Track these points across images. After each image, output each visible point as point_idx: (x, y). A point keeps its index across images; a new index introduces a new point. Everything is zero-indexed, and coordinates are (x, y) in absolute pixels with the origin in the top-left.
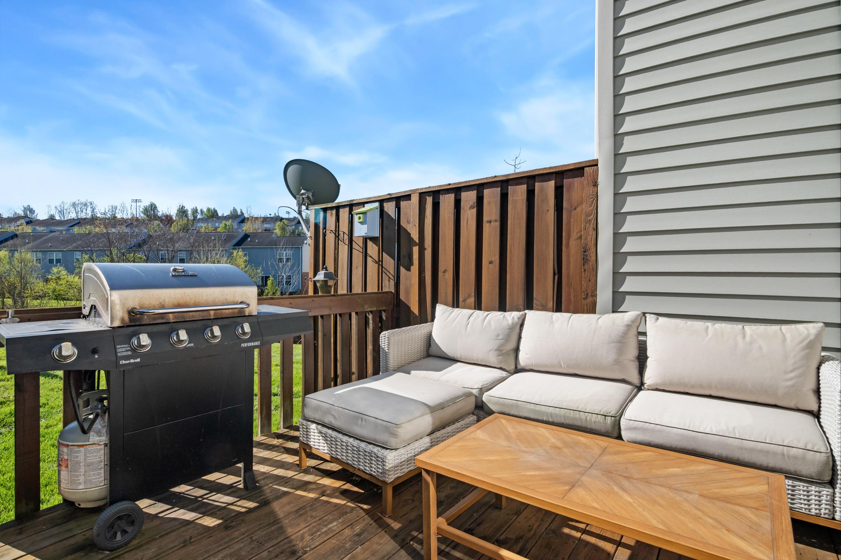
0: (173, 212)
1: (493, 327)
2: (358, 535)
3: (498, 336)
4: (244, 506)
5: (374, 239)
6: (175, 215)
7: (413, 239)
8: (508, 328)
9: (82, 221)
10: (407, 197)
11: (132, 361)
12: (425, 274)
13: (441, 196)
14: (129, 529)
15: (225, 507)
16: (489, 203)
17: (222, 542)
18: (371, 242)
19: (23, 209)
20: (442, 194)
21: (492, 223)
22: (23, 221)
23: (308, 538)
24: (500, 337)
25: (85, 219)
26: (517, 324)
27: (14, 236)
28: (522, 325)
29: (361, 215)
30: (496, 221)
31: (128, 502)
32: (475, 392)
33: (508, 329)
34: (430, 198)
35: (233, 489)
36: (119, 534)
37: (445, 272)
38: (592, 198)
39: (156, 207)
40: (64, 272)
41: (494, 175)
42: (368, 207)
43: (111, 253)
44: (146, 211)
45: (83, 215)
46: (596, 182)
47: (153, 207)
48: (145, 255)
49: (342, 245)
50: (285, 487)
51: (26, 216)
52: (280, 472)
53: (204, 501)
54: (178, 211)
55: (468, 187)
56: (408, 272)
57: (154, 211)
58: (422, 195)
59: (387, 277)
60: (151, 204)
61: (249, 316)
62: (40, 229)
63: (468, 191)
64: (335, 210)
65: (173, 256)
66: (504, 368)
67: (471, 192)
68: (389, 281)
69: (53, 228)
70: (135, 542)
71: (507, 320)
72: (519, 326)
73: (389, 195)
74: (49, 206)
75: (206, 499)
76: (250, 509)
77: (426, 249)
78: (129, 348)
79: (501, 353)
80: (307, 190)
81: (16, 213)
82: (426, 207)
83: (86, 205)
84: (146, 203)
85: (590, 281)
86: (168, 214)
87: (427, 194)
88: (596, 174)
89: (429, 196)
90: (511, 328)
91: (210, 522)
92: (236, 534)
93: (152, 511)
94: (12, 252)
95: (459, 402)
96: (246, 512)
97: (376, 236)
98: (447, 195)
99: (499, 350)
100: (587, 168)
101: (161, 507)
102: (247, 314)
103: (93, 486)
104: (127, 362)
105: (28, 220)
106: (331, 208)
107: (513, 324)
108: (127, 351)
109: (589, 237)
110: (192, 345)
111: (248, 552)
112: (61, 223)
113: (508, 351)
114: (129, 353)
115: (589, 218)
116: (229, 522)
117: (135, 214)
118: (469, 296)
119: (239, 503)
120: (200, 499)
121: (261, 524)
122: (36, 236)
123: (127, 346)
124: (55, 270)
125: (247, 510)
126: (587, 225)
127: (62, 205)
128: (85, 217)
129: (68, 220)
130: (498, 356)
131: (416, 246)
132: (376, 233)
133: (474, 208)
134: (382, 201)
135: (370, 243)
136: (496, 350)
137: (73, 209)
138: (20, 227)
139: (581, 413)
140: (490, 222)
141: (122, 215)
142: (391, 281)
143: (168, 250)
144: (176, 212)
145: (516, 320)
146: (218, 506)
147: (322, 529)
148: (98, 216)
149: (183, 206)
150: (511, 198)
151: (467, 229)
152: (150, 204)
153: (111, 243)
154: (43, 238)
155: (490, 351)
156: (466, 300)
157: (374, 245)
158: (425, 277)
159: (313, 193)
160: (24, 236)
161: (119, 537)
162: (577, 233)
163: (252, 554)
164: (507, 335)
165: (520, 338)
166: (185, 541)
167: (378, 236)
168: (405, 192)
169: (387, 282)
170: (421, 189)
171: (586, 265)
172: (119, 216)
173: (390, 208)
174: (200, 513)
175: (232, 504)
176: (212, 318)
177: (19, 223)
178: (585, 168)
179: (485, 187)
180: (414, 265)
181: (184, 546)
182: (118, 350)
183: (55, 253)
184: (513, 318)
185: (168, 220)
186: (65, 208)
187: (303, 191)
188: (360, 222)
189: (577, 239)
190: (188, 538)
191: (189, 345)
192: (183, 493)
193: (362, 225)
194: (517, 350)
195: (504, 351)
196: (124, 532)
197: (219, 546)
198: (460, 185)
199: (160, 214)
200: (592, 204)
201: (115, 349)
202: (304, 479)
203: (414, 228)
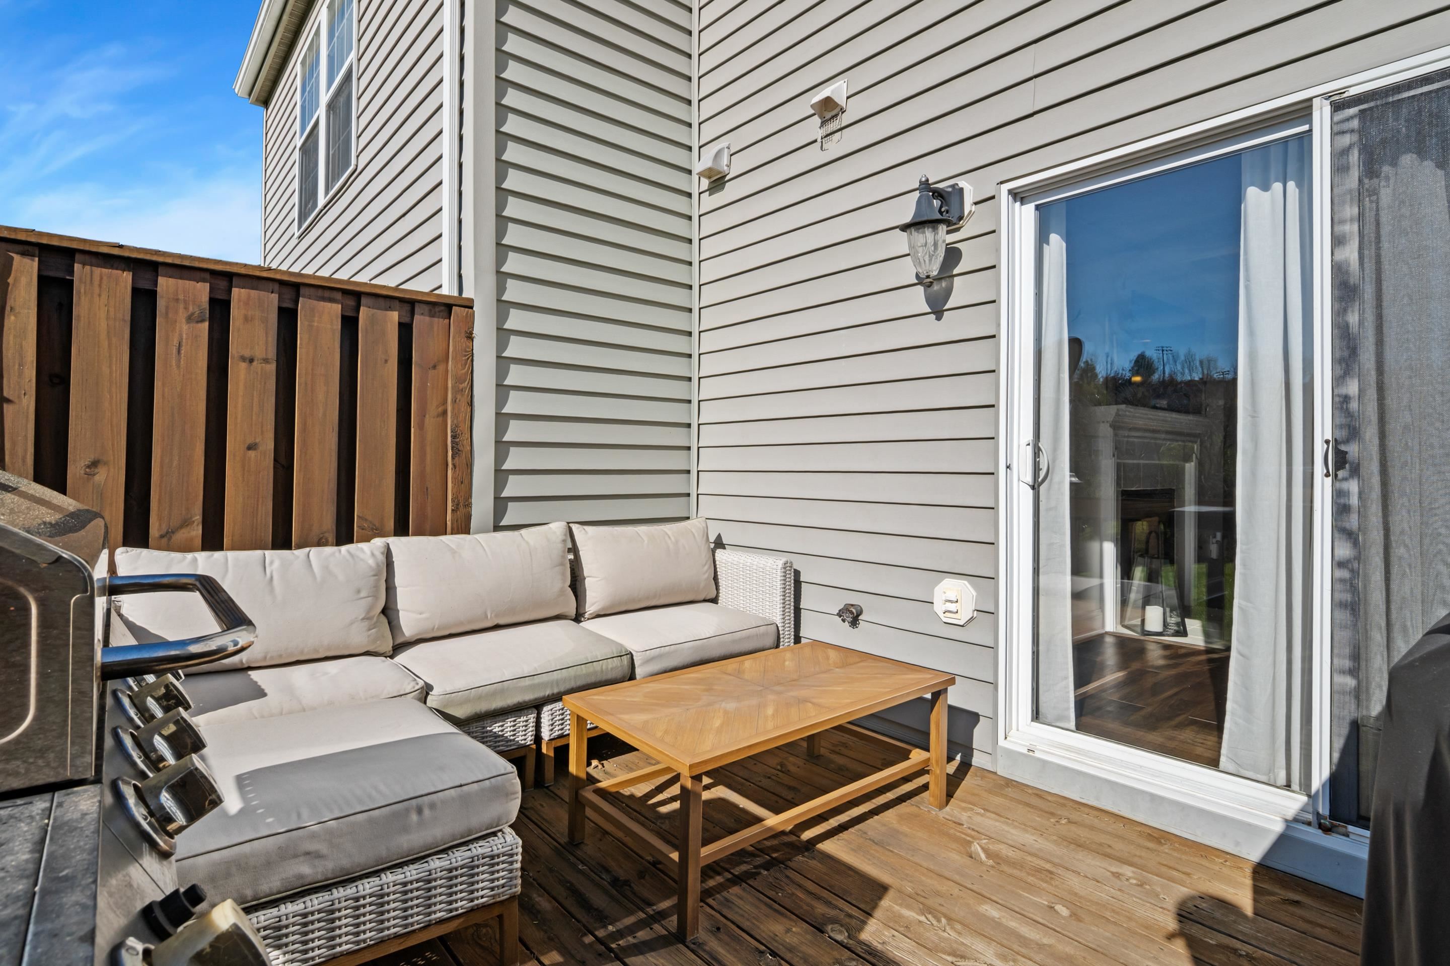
3: (358, 592)
13: (80, 264)
16: (247, 319)
20: (86, 262)
21: (255, 363)
30: (266, 360)
34: (26, 261)
37: (94, 465)
38: (466, 356)
46: (471, 333)
55: (182, 269)
63: (184, 279)
67: (193, 282)
77: (7, 400)
82: (10, 280)
85: (462, 483)
87: (13, 247)
88: (470, 321)
89: (24, 252)
98: (105, 271)
99: (368, 619)
100: (457, 308)
109: (461, 415)
115: (461, 386)
118: (186, 523)
126: (459, 397)
133: (200, 322)
136: (363, 619)
140: (251, 361)
150: (306, 322)
151: (178, 366)
155: (358, 623)
156: (173, 532)
162: (438, 407)
171: (457, 459)
178: (454, 307)
179: (234, 281)
189: (438, 416)
200: (466, 365)
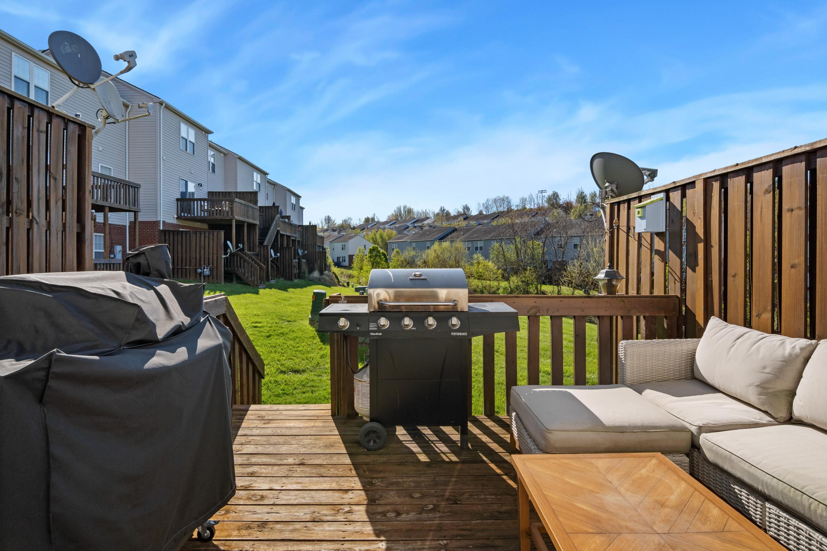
0: (573, 198)
1: (760, 356)
2: (500, 513)
3: (764, 368)
4: (450, 458)
5: (660, 235)
6: (575, 201)
7: (698, 234)
8: (780, 359)
9: (500, 214)
10: (692, 184)
11: (377, 334)
12: (711, 277)
13: (729, 180)
14: (378, 441)
15: (439, 453)
16: (790, 184)
17: (418, 472)
18: (658, 238)
19: (462, 208)
20: (731, 178)
21: (794, 212)
22: (462, 218)
23: (466, 496)
24: (766, 371)
25: (503, 212)
26: (797, 356)
27: (455, 230)
28: (807, 360)
29: (640, 210)
30: (799, 208)
31: (379, 424)
32: (694, 429)
33: (782, 361)
34: (716, 183)
35: (453, 445)
36: (372, 442)
37: (734, 276)
39: (558, 196)
40: (481, 258)
41: (793, 146)
42: (654, 198)
43: (515, 241)
44: (549, 199)
45: (501, 209)
47: (555, 196)
48: (542, 242)
49: (632, 241)
50: (486, 457)
51: (465, 214)
52: (494, 446)
53: (432, 444)
54: (577, 197)
55: (761, 166)
56: (694, 273)
57: (556, 200)
58: (708, 180)
59: (673, 278)
60: (554, 194)
61: (461, 311)
62: (473, 223)
63: (761, 171)
64: (627, 203)
65: (567, 242)
66: (769, 412)
67: (766, 171)
68: (675, 283)
69: (481, 221)
70: (381, 451)
71: (784, 349)
72: (801, 360)
73: (674, 184)
74: (479, 204)
75: (434, 444)
76: (451, 461)
77: (712, 246)
78: (376, 326)
79: (766, 391)
80: (611, 183)
81: (459, 212)
82: (713, 194)
83: (503, 200)
84: (549, 193)
86: (568, 201)
87: (713, 179)
89: (716, 181)
90: (788, 361)
91: (423, 458)
92: (430, 472)
93: (401, 438)
94: (452, 242)
95: (654, 433)
96: (448, 462)
97: (661, 231)
98: (736, 178)
99: (762, 387)
101: (408, 438)
102: (459, 310)
103: (365, 407)
104: (374, 334)
105: (465, 216)
106: (624, 202)
107: (790, 355)
108: (375, 327)
110: (415, 328)
111: (426, 485)
112: (486, 217)
113: (779, 391)
114: (376, 329)
116: (432, 463)
117: (541, 204)
118: (765, 309)
119: (448, 455)
120: (430, 442)
121: (448, 473)
122: (467, 230)
123: (375, 324)
124: (475, 256)
125: (449, 461)
127: (487, 202)
128: (502, 210)
129: (491, 214)
130: (760, 395)
131: (701, 242)
132: (662, 228)
133: (770, 192)
134: (667, 192)
135: (656, 239)
136: (757, 386)
137: (495, 205)
138: (460, 222)
139: (805, 495)
140: (792, 210)
141: (530, 206)
142: (677, 282)
143: (561, 237)
144: (576, 198)
145: (797, 350)
146: (436, 451)
147: (481, 496)
148: (512, 208)
149: (582, 192)
150: (821, 176)
151: (761, 221)
152: (552, 193)
153: (515, 233)
154: (472, 231)
155: (750, 385)
156: (760, 315)
157: (660, 241)
158: (712, 281)
159: (617, 184)
160: (461, 229)
161: (372, 443)
163: (426, 487)
164: (778, 369)
165: (800, 377)
166: (401, 463)
167: (664, 230)
168: (689, 178)
169: (673, 284)
170: (706, 174)
172: (528, 207)
173: (675, 197)
174: (423, 451)
175: (444, 453)
176: (432, 311)
177: (459, 219)
179: (784, 162)
180: (699, 265)
181: (400, 465)
182: (370, 326)
183: (479, 242)
184: (794, 347)
185: (567, 207)
186: (489, 204)
187: (607, 184)
188: (640, 217)
190: (405, 461)
191: (413, 329)
192: (425, 435)
193: (642, 220)
194: (793, 394)
195: (770, 391)
196: (375, 442)
197: (414, 474)
198: (751, 165)
199: (561, 202)
201: (369, 325)
202: (504, 458)
203: (699, 221)
